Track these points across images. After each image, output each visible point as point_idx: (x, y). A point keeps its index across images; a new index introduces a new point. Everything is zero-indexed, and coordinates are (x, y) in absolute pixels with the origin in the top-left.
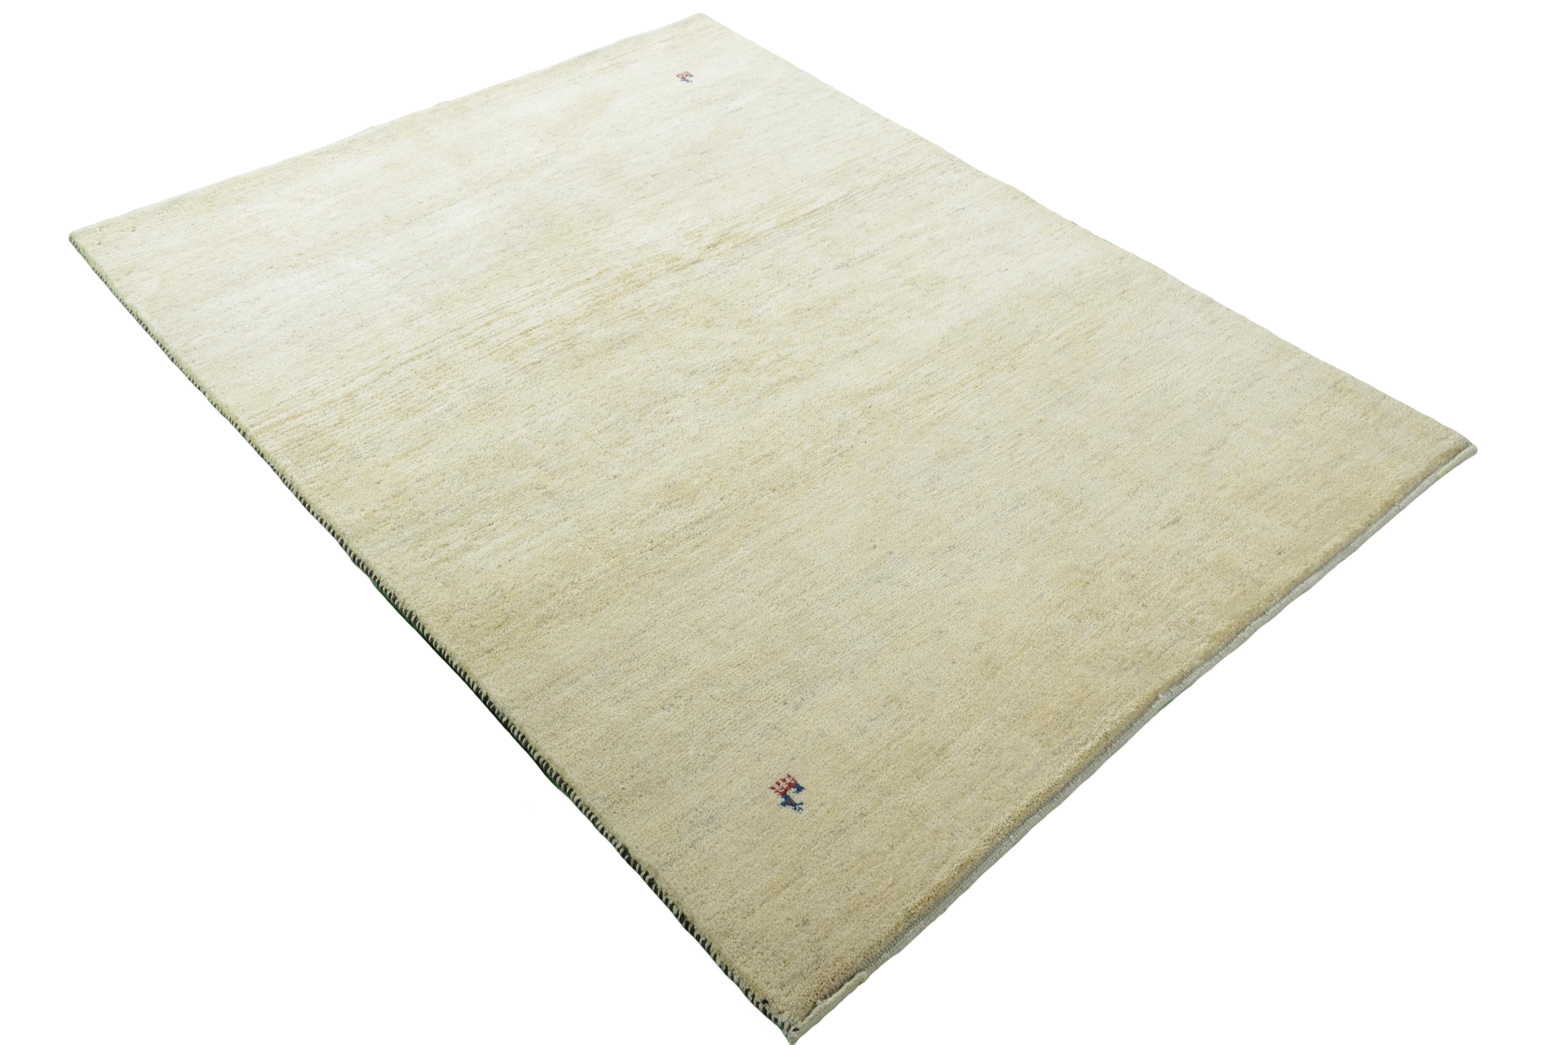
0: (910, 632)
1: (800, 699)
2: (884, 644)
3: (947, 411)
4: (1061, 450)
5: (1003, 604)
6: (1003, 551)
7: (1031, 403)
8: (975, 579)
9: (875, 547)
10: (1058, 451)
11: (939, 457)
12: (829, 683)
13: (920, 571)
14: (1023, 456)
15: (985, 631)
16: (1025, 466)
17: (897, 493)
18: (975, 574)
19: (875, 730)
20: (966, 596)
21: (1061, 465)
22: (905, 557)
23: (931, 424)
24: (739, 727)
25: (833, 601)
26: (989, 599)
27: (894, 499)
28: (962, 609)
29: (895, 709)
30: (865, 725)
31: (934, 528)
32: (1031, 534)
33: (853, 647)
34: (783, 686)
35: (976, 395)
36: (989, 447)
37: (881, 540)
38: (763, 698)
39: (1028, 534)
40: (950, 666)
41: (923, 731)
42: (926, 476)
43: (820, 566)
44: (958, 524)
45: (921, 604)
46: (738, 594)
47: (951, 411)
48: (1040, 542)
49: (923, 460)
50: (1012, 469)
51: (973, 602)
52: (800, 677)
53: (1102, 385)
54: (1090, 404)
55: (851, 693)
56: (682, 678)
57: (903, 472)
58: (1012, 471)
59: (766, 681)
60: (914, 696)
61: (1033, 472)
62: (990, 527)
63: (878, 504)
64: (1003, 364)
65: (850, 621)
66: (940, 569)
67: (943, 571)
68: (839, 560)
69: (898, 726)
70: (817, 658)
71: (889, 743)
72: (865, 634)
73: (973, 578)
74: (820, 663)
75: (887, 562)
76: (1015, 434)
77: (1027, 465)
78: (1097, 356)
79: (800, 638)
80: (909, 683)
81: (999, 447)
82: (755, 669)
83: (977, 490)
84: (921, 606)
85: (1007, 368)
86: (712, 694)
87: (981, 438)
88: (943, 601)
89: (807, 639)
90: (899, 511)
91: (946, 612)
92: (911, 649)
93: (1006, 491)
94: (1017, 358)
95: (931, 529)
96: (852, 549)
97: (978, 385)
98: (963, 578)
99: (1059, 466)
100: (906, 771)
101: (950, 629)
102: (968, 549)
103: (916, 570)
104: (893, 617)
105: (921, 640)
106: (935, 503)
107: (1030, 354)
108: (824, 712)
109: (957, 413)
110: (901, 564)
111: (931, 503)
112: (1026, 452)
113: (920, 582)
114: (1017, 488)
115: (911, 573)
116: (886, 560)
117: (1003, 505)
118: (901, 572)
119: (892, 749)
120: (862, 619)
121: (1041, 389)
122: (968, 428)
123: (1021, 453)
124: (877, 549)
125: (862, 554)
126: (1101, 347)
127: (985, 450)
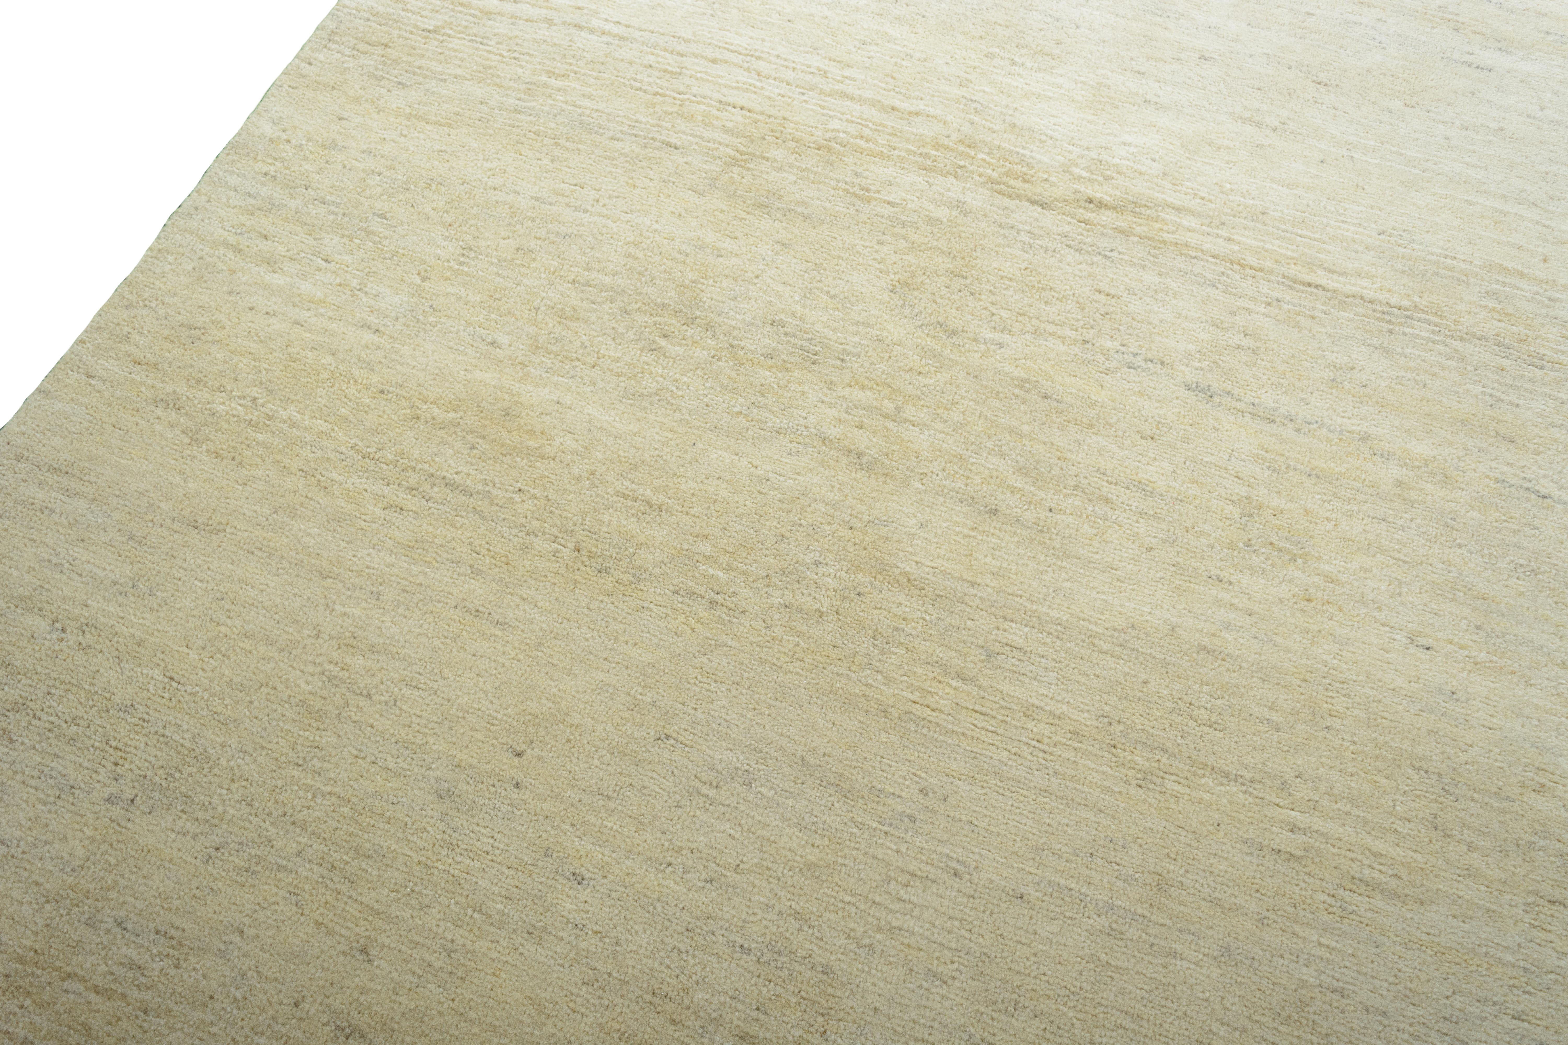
0: (345, 898)
1: (132, 797)
2: (300, 869)
3: (936, 720)
4: (963, 968)
5: (478, 1032)
6: (615, 974)
7: (1060, 857)
8: (522, 954)
9: (519, 754)
10: (956, 966)
11: (803, 758)
12: (180, 823)
13: (498, 852)
14: (897, 906)
15: (396, 1027)
16: (870, 919)
17: (670, 732)
18: (533, 949)
19: (99, 940)
20: (469, 956)
21: (920, 987)
22: (519, 813)
23: (883, 708)
24: (49, 738)
25: (364, 748)
26: (479, 1000)
27: (653, 733)
28: (435, 964)
29: (155, 951)
30: (105, 919)
31: (615, 828)
32: (688, 1008)
33: (272, 824)
34: (151, 759)
35: (1013, 750)
36: (886, 833)
37: (540, 758)
38: (114, 744)
39: (687, 1002)
40: (285, 1001)
41: (119, 1019)
42: (741, 758)
43: (435, 693)
44: (645, 867)
45: (417, 889)
46: (321, 608)
47: (938, 725)
48: (676, 1034)
49: (781, 735)
50: (848, 899)
51: (460, 974)
52: (177, 775)
53: (1214, 975)
54: (1138, 973)
55: (172, 867)
56: (122, 618)
57: (728, 718)
58: (842, 901)
59: (152, 730)
60: (194, 969)
61: (866, 941)
62: (666, 923)
63: (627, 714)
64: (1138, 759)
65: (330, 793)
66: (516, 883)
67: (515, 890)
68: (461, 714)
69: (117, 973)
70: (228, 781)
71: (76, 975)
72: (310, 829)
73: (521, 950)
74: (219, 791)
75: (492, 789)
76: (954, 864)
77: (875, 922)
78: (1298, 929)
79: (262, 737)
80: (223, 948)
81: (898, 852)
82: (170, 705)
83: (756, 861)
84: (413, 891)
85: (1131, 773)
86: (102, 670)
87: (900, 808)
88: (441, 923)
89: (263, 748)
90: (626, 755)
91: (415, 938)
92: (303, 919)
93: (781, 913)
94: (1174, 778)
95: (610, 825)
96: (497, 722)
97: (1046, 740)
98: (514, 931)
99: (912, 986)
100: (23, 1028)
101: (375, 964)
102: (588, 908)
103: (496, 844)
104: (368, 857)
105: (331, 925)
106: (683, 803)
107: (1206, 797)
108: (115, 844)
109: (942, 738)
110: (500, 814)
111: (678, 797)
112: (915, 905)
113: (472, 864)
114: (800, 930)
115: (485, 840)
116: (498, 784)
117: (740, 924)
118: (481, 821)
119: (66, 985)
120: (342, 809)
121: (1118, 860)
122: (915, 774)
123: (906, 897)
124: (516, 760)
125: (494, 741)
126: (1338, 925)
127: (875, 829)
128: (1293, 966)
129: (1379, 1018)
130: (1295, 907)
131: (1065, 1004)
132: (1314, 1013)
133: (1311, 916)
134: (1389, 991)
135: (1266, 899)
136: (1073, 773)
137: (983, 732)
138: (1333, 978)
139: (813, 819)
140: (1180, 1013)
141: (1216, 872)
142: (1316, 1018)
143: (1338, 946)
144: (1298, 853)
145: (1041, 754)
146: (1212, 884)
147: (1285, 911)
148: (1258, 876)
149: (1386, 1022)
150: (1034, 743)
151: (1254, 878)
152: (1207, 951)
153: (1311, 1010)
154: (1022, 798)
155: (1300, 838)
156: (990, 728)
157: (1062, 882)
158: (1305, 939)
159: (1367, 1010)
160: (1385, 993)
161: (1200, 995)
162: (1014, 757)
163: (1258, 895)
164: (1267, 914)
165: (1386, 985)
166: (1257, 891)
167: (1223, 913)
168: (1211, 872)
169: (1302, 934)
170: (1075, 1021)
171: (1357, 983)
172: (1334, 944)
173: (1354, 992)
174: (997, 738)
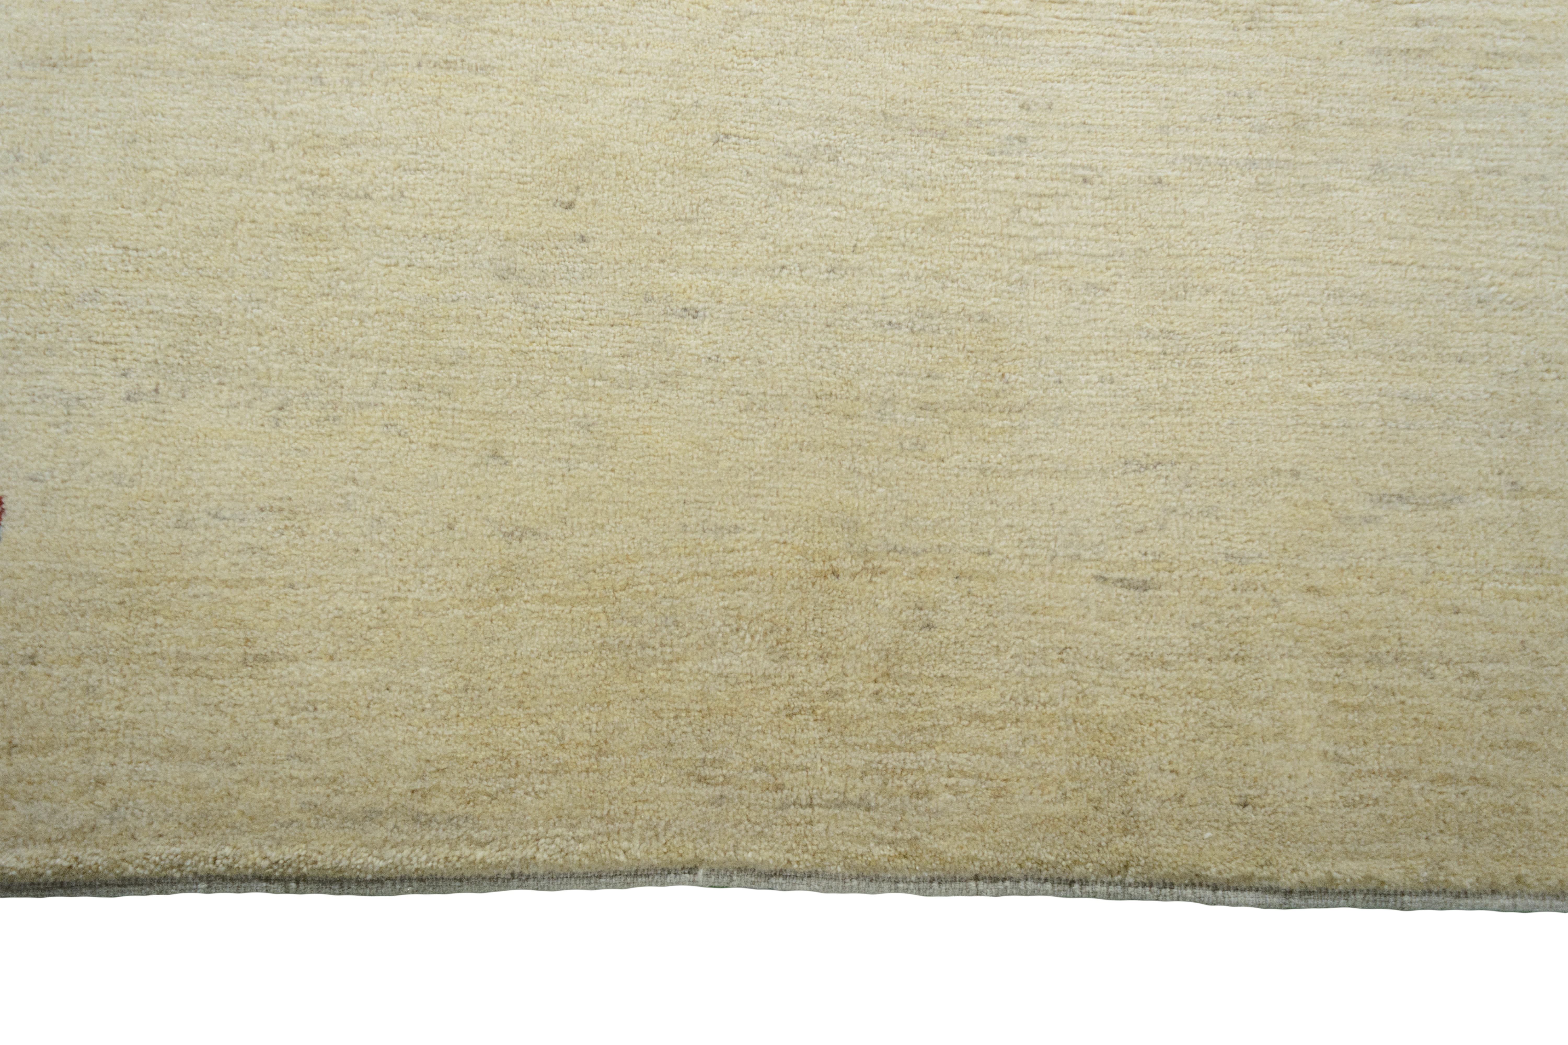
0: (450, 412)
1: (153, 387)
2: (385, 400)
3: (1013, 25)
4: (1122, 271)
5: (652, 490)
6: (770, 392)
7: (1188, 129)
8: (664, 405)
9: (570, 206)
10: (1113, 271)
11: (884, 113)
12: (224, 397)
13: (593, 314)
14: (1036, 232)
15: (566, 514)
16: (1012, 254)
17: (728, 130)
18: (674, 396)
19: (201, 538)
20: (610, 424)
21: (1084, 302)
22: (598, 267)
23: (952, 30)
24: (18, 357)
25: (392, 254)
26: (641, 461)
27: (709, 137)
28: (578, 443)
29: (270, 528)
30: (196, 516)
31: (709, 249)
32: (858, 399)
33: (329, 364)
34: (153, 341)
35: (1107, 32)
36: (1000, 163)
37: (595, 202)
38: (100, 339)
39: (854, 393)
40: (437, 528)
41: (268, 603)
42: (817, 133)
43: (443, 169)
44: (757, 278)
45: (523, 378)
46: (261, 115)
47: (1018, 30)
48: (856, 426)
49: (851, 94)
50: (982, 241)
51: (608, 444)
52: (193, 348)
53: (1371, 195)
54: (1296, 218)
55: (240, 442)
56: (26, 199)
57: (786, 94)
58: (977, 245)
59: (136, 310)
60: (323, 531)
61: (1016, 276)
62: (803, 326)
63: (671, 125)
65: (377, 313)
66: (629, 338)
67: (629, 346)
68: (483, 183)
69: (241, 561)
70: (255, 337)
71: (196, 578)
72: (375, 356)
73: (662, 401)
74: (249, 350)
75: (558, 252)
76: (1081, 172)
77: (1018, 255)
78: (1443, 123)
79: (268, 278)
80: (343, 501)
81: (1017, 178)
82: (140, 276)
83: (872, 234)
84: (519, 382)
85: (1237, 17)
86: (36, 264)
87: (1005, 132)
88: (565, 402)
89: (276, 289)
90: (688, 169)
91: (544, 426)
92: (414, 446)
93: (918, 278)
94: (1283, 8)
95: (702, 248)
96: (529, 179)
97: (1139, 10)
98: (647, 386)
99: (1076, 304)
100: (169, 645)
101: (515, 463)
102: (714, 338)
103: (587, 307)
104: (453, 364)
105: (448, 442)
106: (771, 200)
107: (1321, 17)
108: (163, 441)
109: (1026, 42)
110: (576, 274)
111: (763, 196)
112: (1053, 225)
113: (570, 335)
114: (944, 287)
115: (573, 306)
116: (561, 245)
117: (880, 302)
118: (559, 289)
119: (191, 591)
120: (399, 324)
121: (1246, 113)
122: (1009, 92)
123: (1041, 220)
124: (569, 212)
125: (535, 200)
126: (1481, 106)
127: (986, 162)
128: (1446, 160)
129: (1539, 183)
130: (1435, 102)
131: (1233, 270)
132: (1476, 199)
133: (1453, 107)
134: (1543, 154)
135: (1406, 104)
136: (1176, 36)
137: (1069, 23)
138: (1487, 159)
139: (917, 173)
140: (1347, 242)
141: (1350, 92)
142: (1480, 203)
143: (1486, 126)
144: (1427, 46)
145: (1137, 27)
146: (1349, 106)
147: (1427, 109)
148: (1393, 82)
149: (1546, 184)
150: (1126, 17)
151: (1389, 86)
152: (1359, 173)
153: (1473, 197)
154: (1130, 81)
155: (1427, 30)
156: (1075, 15)
157: (1198, 153)
158: (1452, 131)
159: (1526, 179)
160: (1540, 157)
161: (1363, 218)
162: (1109, 39)
163: (1397, 102)
164: (1410, 118)
165: (1539, 150)
166: (1395, 99)
167: (1365, 131)
168: (1345, 94)
169: (1448, 127)
170: (1247, 283)
171: (1511, 156)
172: (1481, 126)
173: (1510, 167)
174: (1085, 24)
